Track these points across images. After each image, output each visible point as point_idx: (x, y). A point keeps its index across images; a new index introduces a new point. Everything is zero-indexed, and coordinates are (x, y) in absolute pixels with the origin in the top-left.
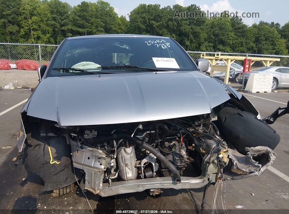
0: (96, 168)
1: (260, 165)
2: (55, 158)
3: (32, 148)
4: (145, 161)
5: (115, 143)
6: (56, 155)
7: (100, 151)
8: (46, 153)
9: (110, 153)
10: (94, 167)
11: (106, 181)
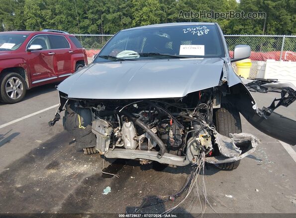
0: (102, 134)
1: (241, 151)
2: (82, 125)
3: (69, 115)
4: (143, 136)
5: (118, 117)
6: (83, 123)
7: (106, 122)
8: (77, 119)
9: (115, 125)
10: (101, 134)
11: (110, 147)
